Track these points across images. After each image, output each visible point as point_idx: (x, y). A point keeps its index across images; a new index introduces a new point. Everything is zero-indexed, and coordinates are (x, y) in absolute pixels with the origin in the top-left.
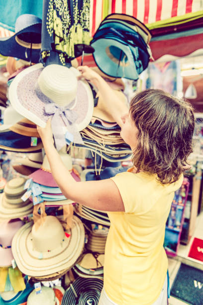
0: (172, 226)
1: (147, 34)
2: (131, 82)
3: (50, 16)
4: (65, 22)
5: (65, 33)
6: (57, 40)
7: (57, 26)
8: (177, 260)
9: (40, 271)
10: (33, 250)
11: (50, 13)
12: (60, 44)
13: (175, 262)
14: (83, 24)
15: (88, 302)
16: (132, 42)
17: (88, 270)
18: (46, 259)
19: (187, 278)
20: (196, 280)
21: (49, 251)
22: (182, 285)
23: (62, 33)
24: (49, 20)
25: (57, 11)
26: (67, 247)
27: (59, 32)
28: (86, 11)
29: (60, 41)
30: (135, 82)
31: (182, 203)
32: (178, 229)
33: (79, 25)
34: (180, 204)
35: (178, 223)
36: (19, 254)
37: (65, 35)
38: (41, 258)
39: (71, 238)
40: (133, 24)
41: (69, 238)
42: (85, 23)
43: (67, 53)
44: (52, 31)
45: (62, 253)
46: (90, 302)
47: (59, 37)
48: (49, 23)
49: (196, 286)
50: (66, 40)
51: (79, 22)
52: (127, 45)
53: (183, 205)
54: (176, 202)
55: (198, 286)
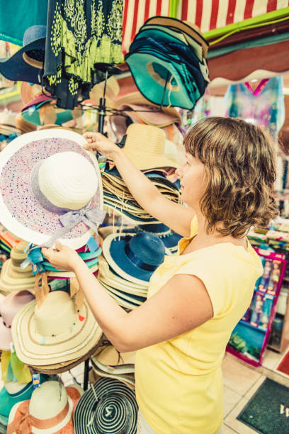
0: (256, 323)
1: (201, 45)
2: (185, 112)
3: (55, 30)
4: (79, 36)
5: (80, 50)
6: (68, 61)
7: (68, 41)
8: (262, 373)
9: (39, 359)
10: (35, 332)
11: (55, 25)
12: (73, 65)
13: (259, 375)
14: (112, 35)
15: (107, 409)
16: (177, 57)
17: (106, 366)
18: (49, 345)
19: (271, 400)
20: (283, 404)
21: (53, 336)
22: (261, 408)
23: (74, 51)
24: (54, 35)
25: (67, 21)
26: (78, 334)
27: (70, 49)
28: (116, 16)
29: (72, 62)
30: (191, 113)
31: (272, 291)
32: (264, 328)
33: (105, 37)
34: (269, 292)
35: (265, 319)
36: (19, 335)
37: (79, 53)
38: (42, 343)
39: (85, 323)
40: (180, 31)
41: (83, 321)
42: (115, 33)
43: (81, 77)
44: (60, 49)
45: (69, 340)
46: (109, 410)
47: (71, 56)
48: (54, 39)
49: (282, 412)
50: (80, 60)
51: (105, 32)
52: (169, 62)
53: (274, 293)
54: (264, 288)
55: (285, 413)
